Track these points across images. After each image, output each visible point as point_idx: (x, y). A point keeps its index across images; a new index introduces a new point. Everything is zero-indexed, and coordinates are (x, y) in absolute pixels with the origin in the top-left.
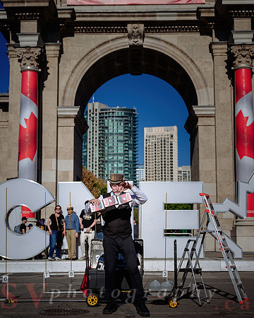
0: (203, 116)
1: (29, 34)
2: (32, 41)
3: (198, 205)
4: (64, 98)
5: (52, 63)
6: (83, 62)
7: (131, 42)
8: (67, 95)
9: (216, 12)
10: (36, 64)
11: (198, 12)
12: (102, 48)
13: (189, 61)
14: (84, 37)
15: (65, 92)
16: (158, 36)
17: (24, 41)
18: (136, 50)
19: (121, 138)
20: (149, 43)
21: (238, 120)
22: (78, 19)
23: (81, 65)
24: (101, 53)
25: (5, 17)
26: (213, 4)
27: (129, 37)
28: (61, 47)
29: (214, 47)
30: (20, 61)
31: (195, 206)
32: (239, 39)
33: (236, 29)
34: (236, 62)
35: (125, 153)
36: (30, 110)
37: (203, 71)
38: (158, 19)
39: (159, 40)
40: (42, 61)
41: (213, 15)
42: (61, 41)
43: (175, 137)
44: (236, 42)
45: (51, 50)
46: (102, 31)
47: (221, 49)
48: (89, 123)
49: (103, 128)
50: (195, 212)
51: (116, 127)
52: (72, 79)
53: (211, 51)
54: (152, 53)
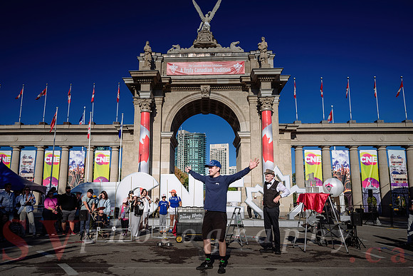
0: (244, 138)
2: (148, 95)
3: (241, 188)
4: (164, 127)
5: (158, 107)
6: (176, 107)
7: (203, 96)
8: (166, 126)
9: (251, 79)
10: (149, 108)
11: (241, 79)
12: (186, 99)
13: (235, 107)
14: (176, 93)
15: (165, 123)
16: (218, 92)
17: (143, 95)
18: (205, 100)
19: (197, 150)
20: (212, 96)
21: (263, 139)
22: (173, 83)
23: (174, 109)
24: (185, 102)
25: (133, 82)
26: (249, 74)
27: (202, 93)
28: (164, 98)
29: (250, 98)
30: (140, 106)
31: (239, 189)
32: (264, 93)
33: (262, 88)
34: (262, 107)
35: (199, 159)
36: (145, 134)
37: (243, 112)
38: (218, 83)
39: (219, 94)
40: (153, 106)
41: (250, 80)
42: (164, 95)
43: (228, 150)
44: (262, 95)
45: (158, 100)
47: (254, 100)
48: (179, 141)
49: (187, 144)
50: (239, 192)
51: (193, 144)
52: (169, 117)
53: (248, 100)
54: (214, 102)
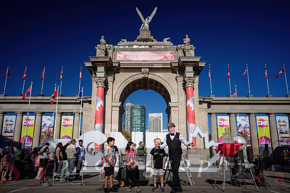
0: (173, 107)
1: (101, 72)
2: (102, 75)
4: (115, 99)
5: (110, 84)
6: (123, 84)
7: (143, 76)
8: (116, 98)
9: (178, 64)
10: (103, 84)
11: (171, 64)
12: (131, 78)
13: (167, 84)
14: (124, 73)
15: (115, 96)
16: (154, 73)
17: (98, 75)
18: (145, 79)
19: (139, 117)
20: (150, 76)
22: (121, 66)
23: (122, 85)
24: (130, 80)
25: (91, 65)
26: (177, 61)
27: (142, 74)
28: (114, 77)
29: (177, 78)
30: (97, 83)
33: (187, 71)
34: (187, 84)
35: (141, 124)
37: (173, 88)
38: (154, 66)
39: (155, 75)
40: (106, 83)
42: (114, 75)
44: (187, 76)
45: (110, 79)
46: (131, 71)
47: (181, 79)
49: (132, 113)
51: (137, 113)
53: (176, 80)
